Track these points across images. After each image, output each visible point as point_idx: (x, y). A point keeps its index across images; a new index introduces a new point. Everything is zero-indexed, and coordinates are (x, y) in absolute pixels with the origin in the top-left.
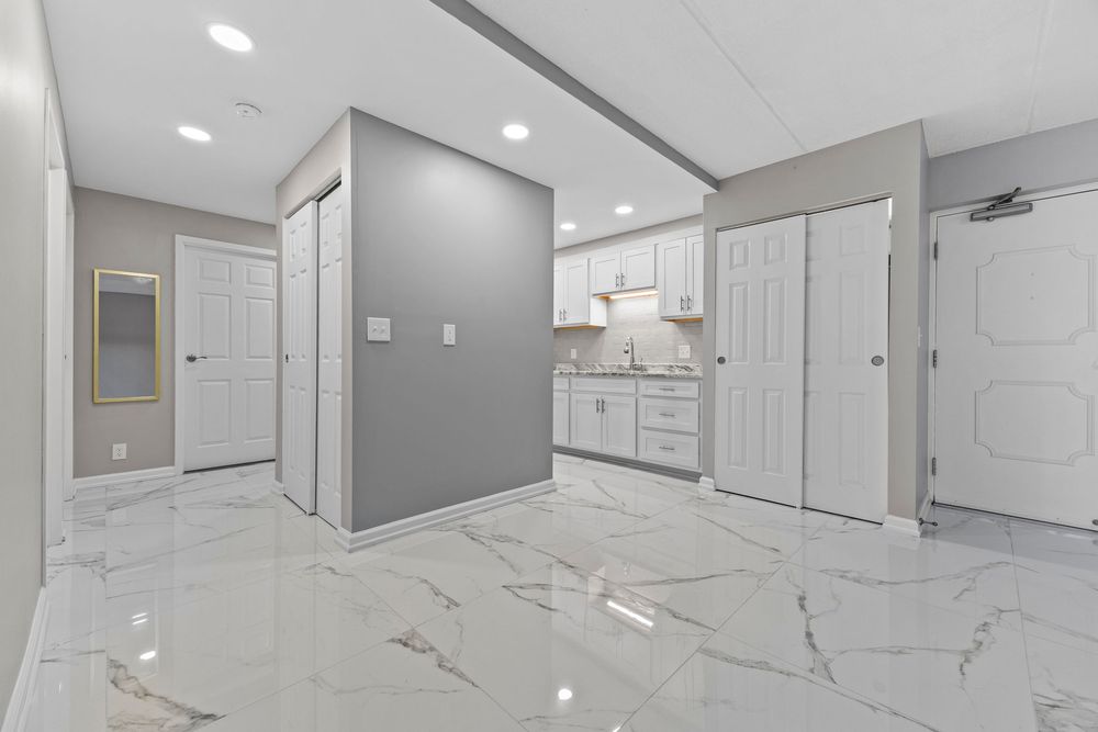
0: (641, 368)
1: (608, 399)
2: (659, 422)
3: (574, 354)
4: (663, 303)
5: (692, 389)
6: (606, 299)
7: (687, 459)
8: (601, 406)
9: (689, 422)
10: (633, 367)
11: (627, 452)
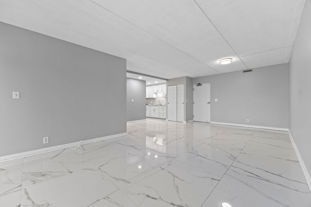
0: (161, 104)
1: (155, 109)
2: (162, 112)
3: (151, 102)
4: (163, 95)
5: (165, 107)
6: (156, 93)
7: (165, 117)
8: (154, 110)
9: (165, 112)
10: (160, 104)
11: (158, 117)
